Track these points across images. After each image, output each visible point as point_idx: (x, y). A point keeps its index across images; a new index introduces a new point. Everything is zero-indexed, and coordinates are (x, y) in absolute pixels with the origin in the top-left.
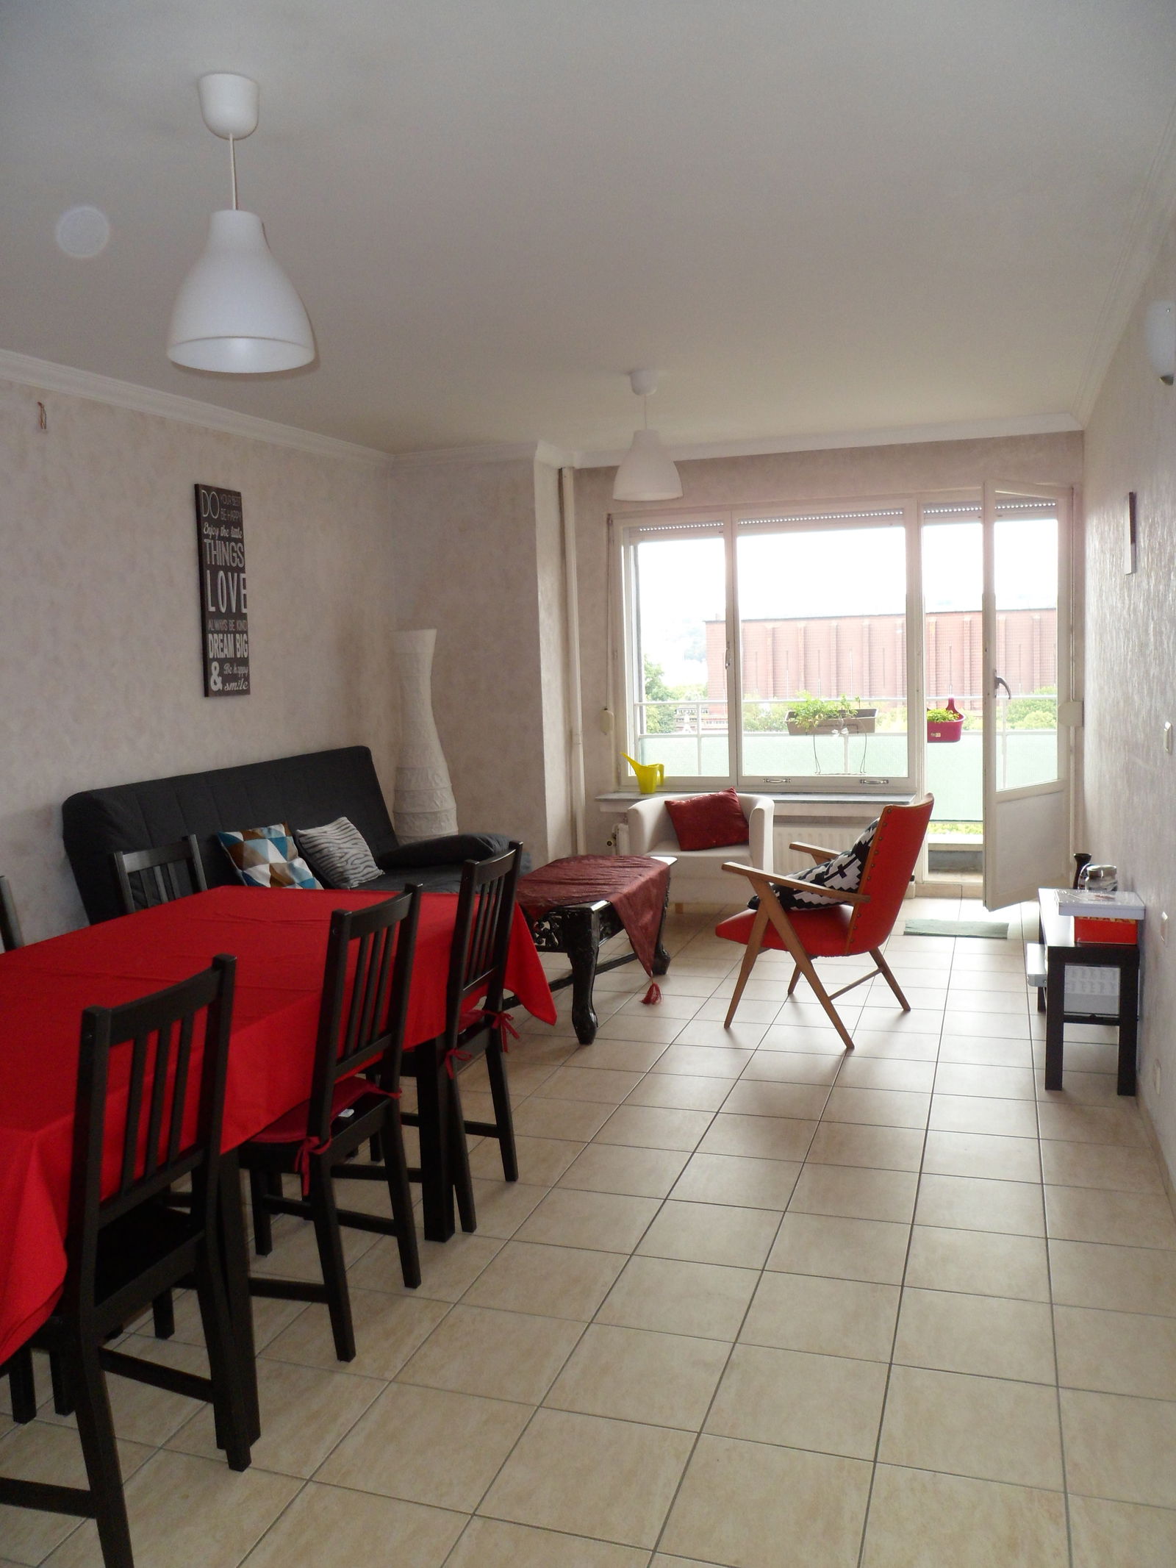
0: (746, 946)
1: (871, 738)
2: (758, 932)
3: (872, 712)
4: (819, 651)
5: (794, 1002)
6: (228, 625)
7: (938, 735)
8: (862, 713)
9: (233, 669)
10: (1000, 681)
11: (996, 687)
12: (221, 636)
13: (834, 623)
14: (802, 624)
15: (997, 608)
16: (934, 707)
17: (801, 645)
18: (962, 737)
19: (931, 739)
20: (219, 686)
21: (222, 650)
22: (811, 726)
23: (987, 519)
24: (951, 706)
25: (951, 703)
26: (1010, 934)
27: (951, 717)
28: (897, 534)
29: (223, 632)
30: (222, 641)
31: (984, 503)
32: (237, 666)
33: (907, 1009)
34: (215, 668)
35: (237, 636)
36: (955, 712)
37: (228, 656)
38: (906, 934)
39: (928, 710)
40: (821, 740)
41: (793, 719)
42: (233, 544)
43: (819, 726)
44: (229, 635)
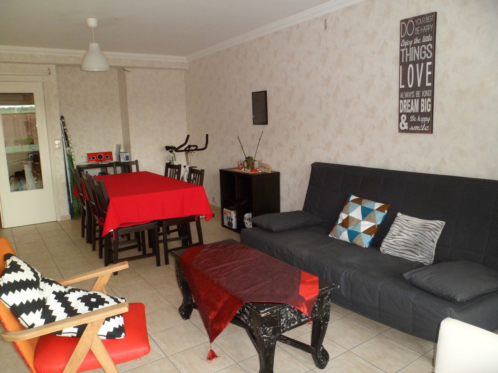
6: (415, 94)
9: (417, 119)
12: (409, 101)
20: (406, 127)
21: (410, 108)
29: (411, 99)
30: (410, 103)
32: (420, 117)
34: (404, 118)
35: (422, 100)
37: (413, 112)
42: (424, 46)
44: (415, 100)
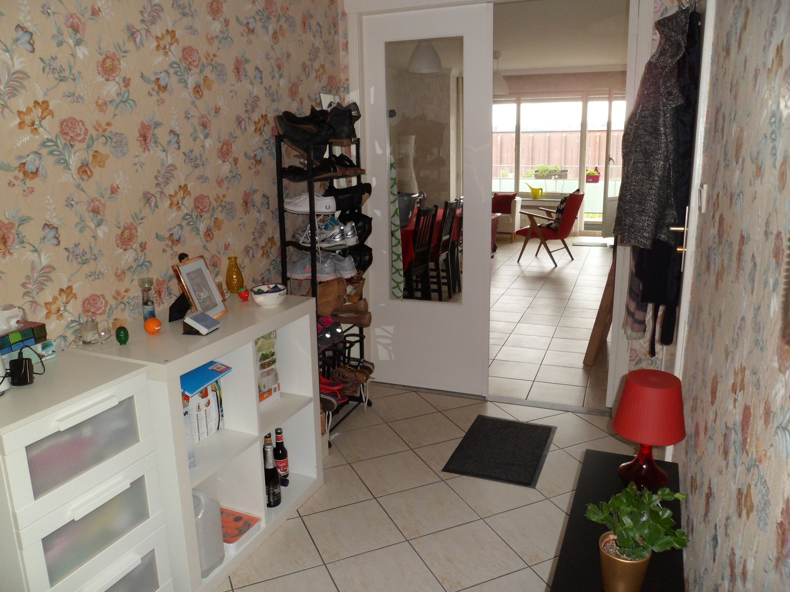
0: (525, 237)
1: (566, 181)
2: (529, 233)
3: (567, 171)
4: (539, 149)
5: (537, 258)
7: (591, 180)
8: (563, 171)
10: (611, 159)
11: (610, 160)
13: (548, 135)
14: (531, 135)
15: (612, 129)
16: (590, 169)
17: (530, 145)
18: (600, 181)
19: (588, 182)
22: (543, 176)
23: (610, 99)
24: (596, 169)
25: (596, 168)
26: (607, 245)
27: (596, 173)
28: (580, 104)
31: (609, 94)
33: (573, 259)
36: (598, 172)
38: (573, 245)
39: (587, 170)
40: (548, 181)
41: (537, 173)
43: (546, 176)
